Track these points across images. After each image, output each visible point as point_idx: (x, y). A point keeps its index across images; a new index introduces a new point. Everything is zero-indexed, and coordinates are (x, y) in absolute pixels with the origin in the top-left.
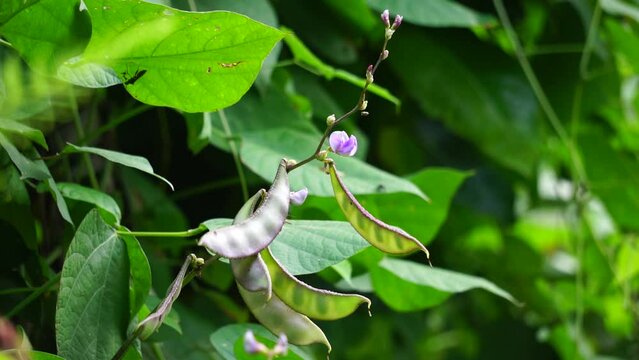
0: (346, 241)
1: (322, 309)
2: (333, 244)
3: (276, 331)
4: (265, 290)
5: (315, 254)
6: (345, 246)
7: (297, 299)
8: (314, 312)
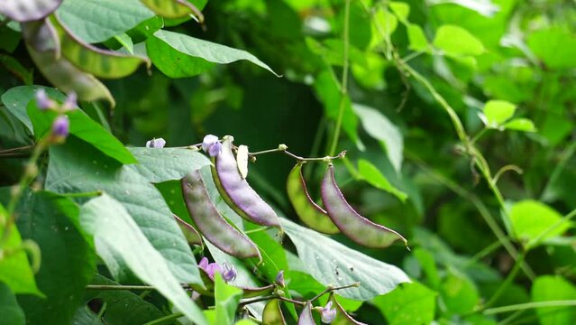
0: (129, 12)
1: (106, 68)
2: (117, 15)
3: (64, 89)
4: (52, 51)
5: (101, 24)
6: (127, 17)
7: (83, 59)
8: (99, 72)
